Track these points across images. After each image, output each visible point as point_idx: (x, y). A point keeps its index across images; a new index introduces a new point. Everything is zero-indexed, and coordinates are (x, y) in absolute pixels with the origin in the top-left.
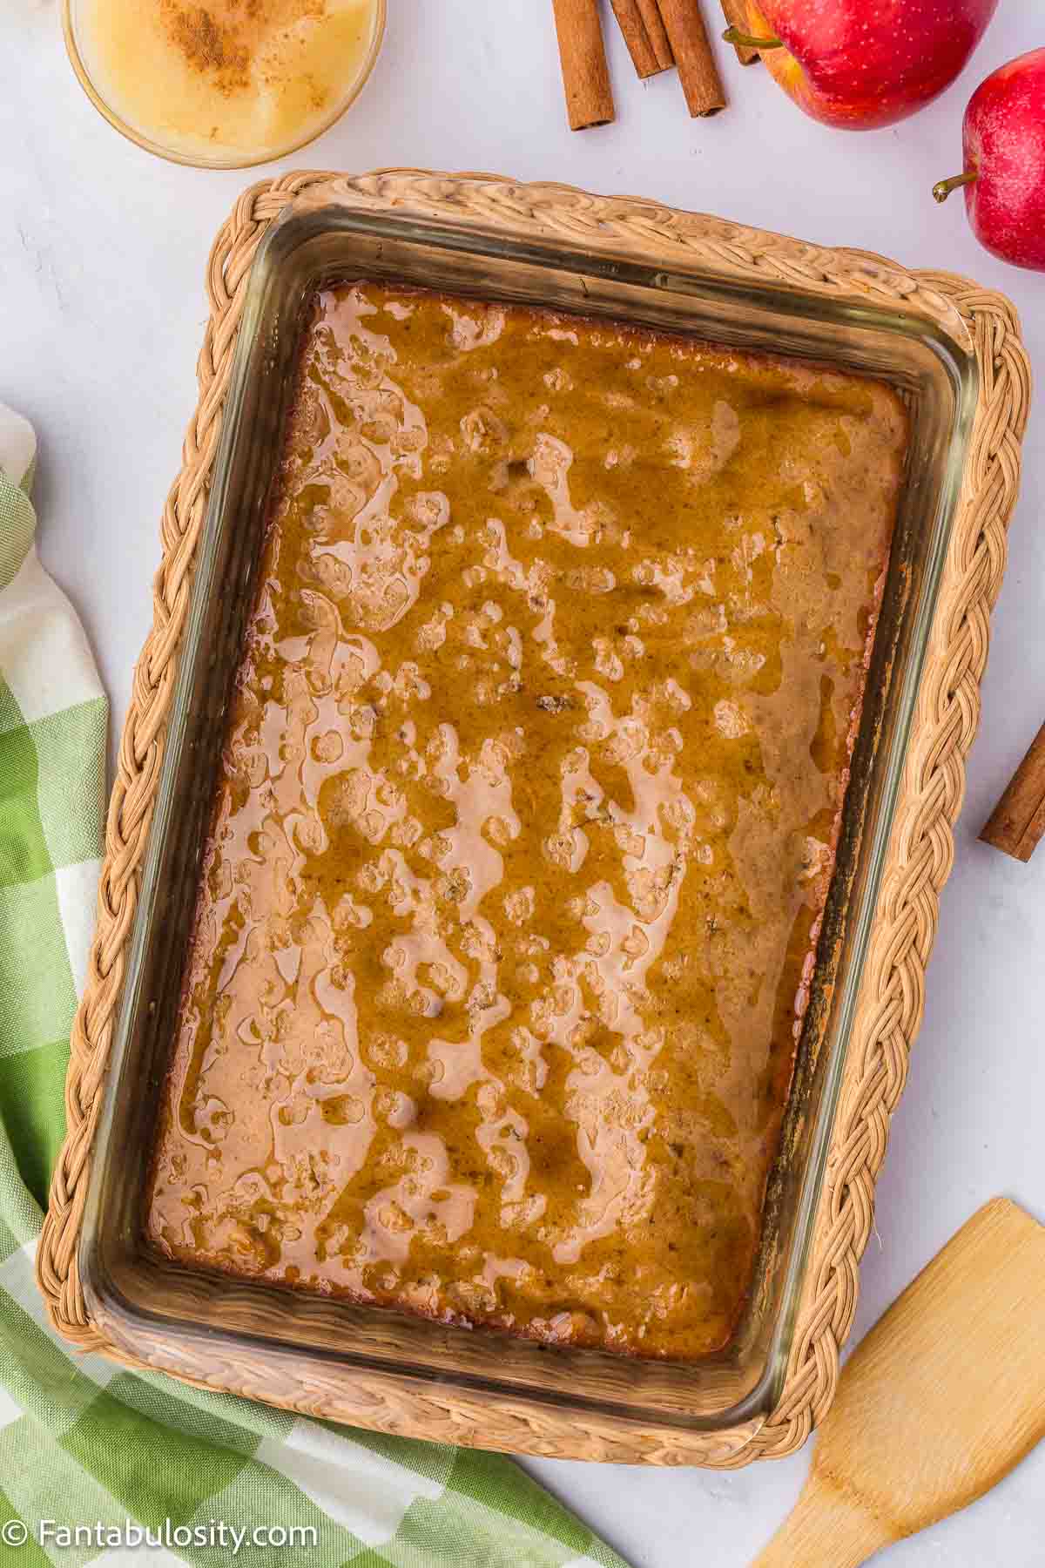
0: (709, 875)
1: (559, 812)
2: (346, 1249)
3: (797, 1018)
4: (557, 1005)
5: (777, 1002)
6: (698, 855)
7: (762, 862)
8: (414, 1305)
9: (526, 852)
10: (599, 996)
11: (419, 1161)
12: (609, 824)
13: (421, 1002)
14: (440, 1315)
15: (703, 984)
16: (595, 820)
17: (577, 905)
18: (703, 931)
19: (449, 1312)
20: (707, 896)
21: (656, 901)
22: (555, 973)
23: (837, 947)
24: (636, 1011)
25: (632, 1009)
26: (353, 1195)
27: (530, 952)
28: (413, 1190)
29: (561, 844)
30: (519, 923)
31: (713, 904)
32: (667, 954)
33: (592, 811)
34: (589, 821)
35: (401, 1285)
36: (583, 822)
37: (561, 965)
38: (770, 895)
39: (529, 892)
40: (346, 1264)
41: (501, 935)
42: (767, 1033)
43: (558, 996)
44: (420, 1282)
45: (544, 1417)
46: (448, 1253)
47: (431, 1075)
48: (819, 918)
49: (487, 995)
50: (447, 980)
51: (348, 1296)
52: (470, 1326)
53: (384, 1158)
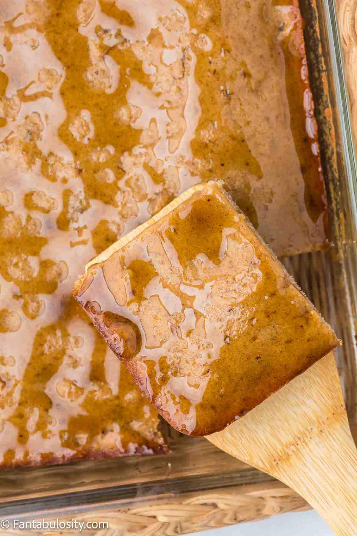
0: (212, 56)
1: (88, 50)
2: (41, 426)
3: (313, 141)
4: (133, 191)
5: (294, 136)
6: (198, 44)
7: (247, 35)
8: (106, 450)
9: (74, 87)
10: (163, 173)
11: (72, 340)
12: (127, 45)
13: (35, 225)
14: (127, 451)
15: (234, 138)
16: (115, 47)
17: (123, 114)
18: (221, 98)
19: (132, 447)
20: (215, 72)
21: (179, 89)
22: (124, 169)
23: (324, 80)
24: (193, 174)
25: (190, 174)
26: (33, 383)
27: (101, 160)
28: (75, 364)
29: (97, 73)
30: (86, 141)
31: (221, 78)
32: (202, 125)
33: (110, 41)
34: (111, 49)
35: (91, 439)
36: (108, 51)
37: (127, 160)
38: (261, 57)
39: (86, 115)
40: (44, 436)
41: (75, 154)
42: (295, 161)
43: (133, 185)
44: (104, 432)
45: (228, 496)
46: (117, 402)
47: (60, 275)
48: (304, 62)
49: (81, 202)
50: (48, 202)
51: (55, 459)
52: (151, 451)
53: (46, 347)
